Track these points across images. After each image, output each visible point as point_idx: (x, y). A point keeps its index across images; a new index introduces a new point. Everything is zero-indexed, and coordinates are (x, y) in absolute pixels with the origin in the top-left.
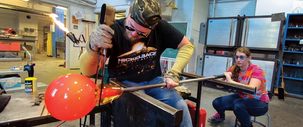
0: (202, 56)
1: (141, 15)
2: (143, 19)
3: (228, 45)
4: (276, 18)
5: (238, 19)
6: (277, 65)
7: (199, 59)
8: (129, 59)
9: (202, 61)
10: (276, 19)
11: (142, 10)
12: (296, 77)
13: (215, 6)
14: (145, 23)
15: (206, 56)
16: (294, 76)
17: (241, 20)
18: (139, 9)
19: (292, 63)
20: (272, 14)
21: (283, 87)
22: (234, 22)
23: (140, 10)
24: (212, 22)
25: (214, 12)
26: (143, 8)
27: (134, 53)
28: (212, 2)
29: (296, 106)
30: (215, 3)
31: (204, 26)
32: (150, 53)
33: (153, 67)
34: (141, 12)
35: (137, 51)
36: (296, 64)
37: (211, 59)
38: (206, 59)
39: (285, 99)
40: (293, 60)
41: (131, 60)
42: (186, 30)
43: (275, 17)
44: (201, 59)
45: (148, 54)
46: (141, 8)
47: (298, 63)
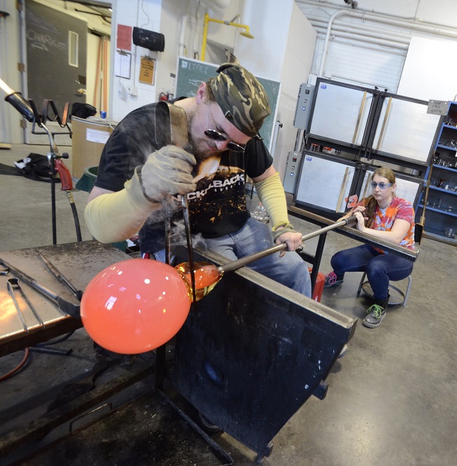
0: (297, 155)
1: (247, 113)
2: (251, 121)
3: (351, 142)
4: (434, 108)
5: (375, 95)
6: (422, 189)
7: (291, 159)
8: (194, 194)
9: (296, 164)
10: (434, 111)
11: (248, 103)
12: (440, 209)
13: (328, 47)
14: (252, 128)
15: (307, 156)
16: (436, 207)
17: (379, 97)
18: (242, 101)
19: (438, 186)
20: (430, 100)
21: (422, 224)
22: (367, 99)
23: (244, 104)
24: (325, 88)
25: (326, 60)
26: (249, 99)
27: (202, 179)
28: (324, 36)
29: (435, 254)
30: (330, 40)
31: (307, 92)
32: (232, 179)
33: (242, 208)
34: (247, 108)
35: (208, 175)
36: (444, 188)
37: (315, 164)
38: (306, 162)
39: (421, 242)
40: (441, 180)
41: (198, 196)
42: (276, 98)
43: (433, 106)
44: (295, 160)
45: (227, 180)
46: (245, 100)
47: (447, 187)
